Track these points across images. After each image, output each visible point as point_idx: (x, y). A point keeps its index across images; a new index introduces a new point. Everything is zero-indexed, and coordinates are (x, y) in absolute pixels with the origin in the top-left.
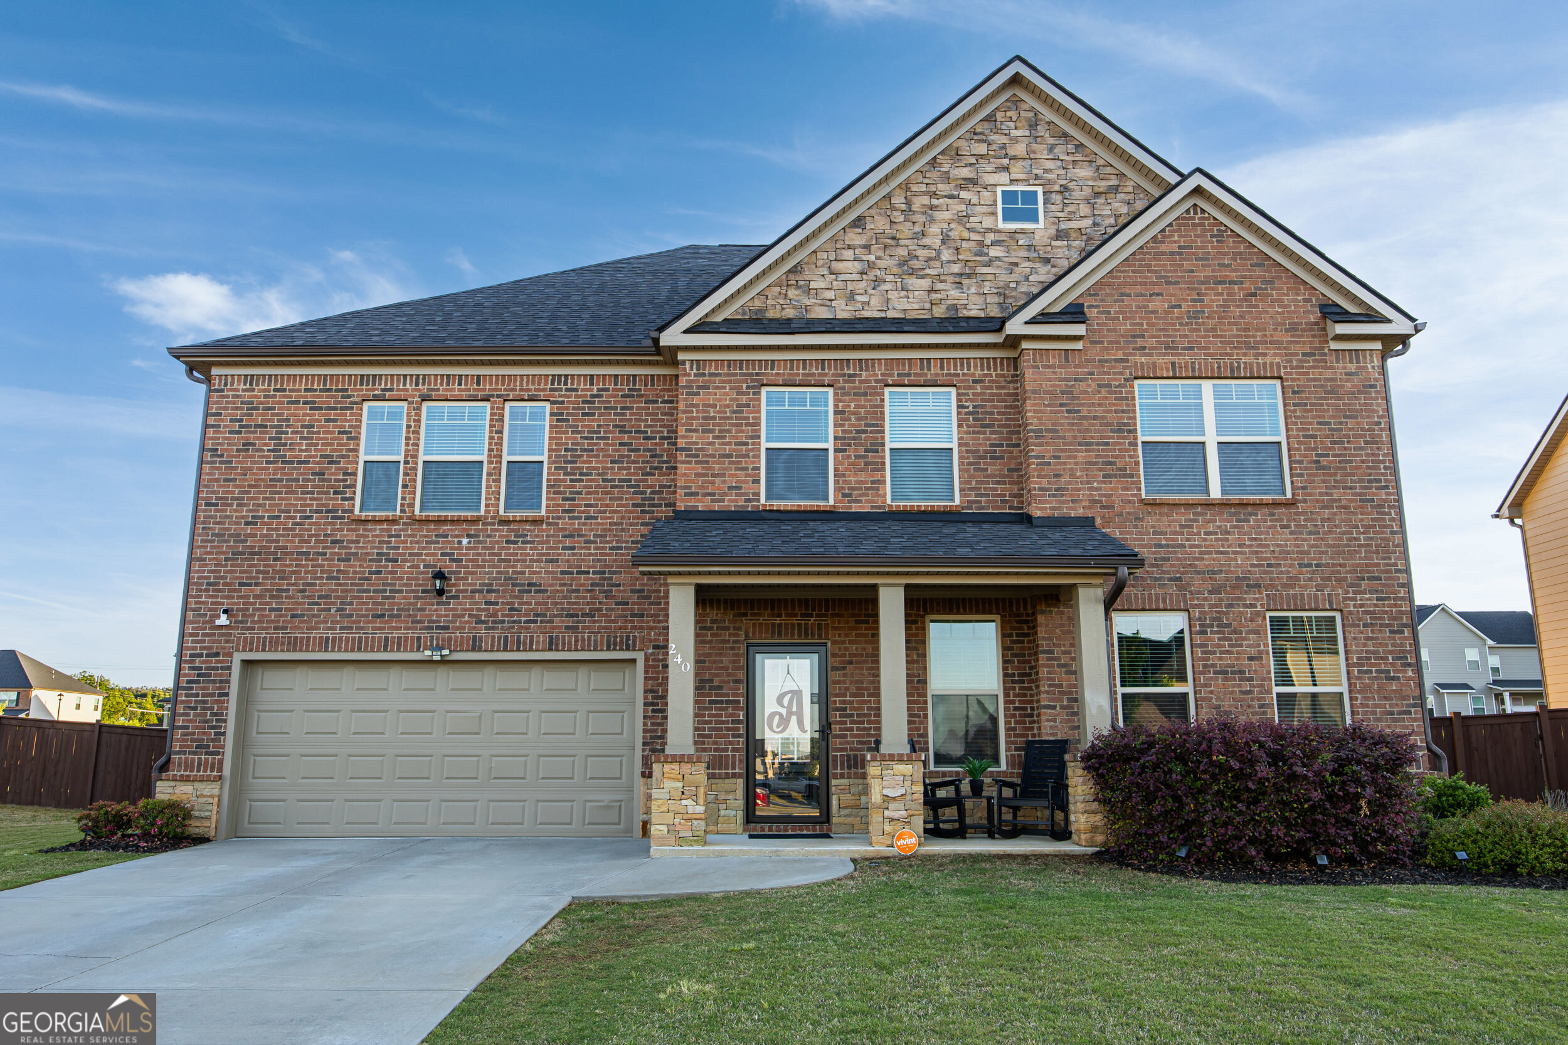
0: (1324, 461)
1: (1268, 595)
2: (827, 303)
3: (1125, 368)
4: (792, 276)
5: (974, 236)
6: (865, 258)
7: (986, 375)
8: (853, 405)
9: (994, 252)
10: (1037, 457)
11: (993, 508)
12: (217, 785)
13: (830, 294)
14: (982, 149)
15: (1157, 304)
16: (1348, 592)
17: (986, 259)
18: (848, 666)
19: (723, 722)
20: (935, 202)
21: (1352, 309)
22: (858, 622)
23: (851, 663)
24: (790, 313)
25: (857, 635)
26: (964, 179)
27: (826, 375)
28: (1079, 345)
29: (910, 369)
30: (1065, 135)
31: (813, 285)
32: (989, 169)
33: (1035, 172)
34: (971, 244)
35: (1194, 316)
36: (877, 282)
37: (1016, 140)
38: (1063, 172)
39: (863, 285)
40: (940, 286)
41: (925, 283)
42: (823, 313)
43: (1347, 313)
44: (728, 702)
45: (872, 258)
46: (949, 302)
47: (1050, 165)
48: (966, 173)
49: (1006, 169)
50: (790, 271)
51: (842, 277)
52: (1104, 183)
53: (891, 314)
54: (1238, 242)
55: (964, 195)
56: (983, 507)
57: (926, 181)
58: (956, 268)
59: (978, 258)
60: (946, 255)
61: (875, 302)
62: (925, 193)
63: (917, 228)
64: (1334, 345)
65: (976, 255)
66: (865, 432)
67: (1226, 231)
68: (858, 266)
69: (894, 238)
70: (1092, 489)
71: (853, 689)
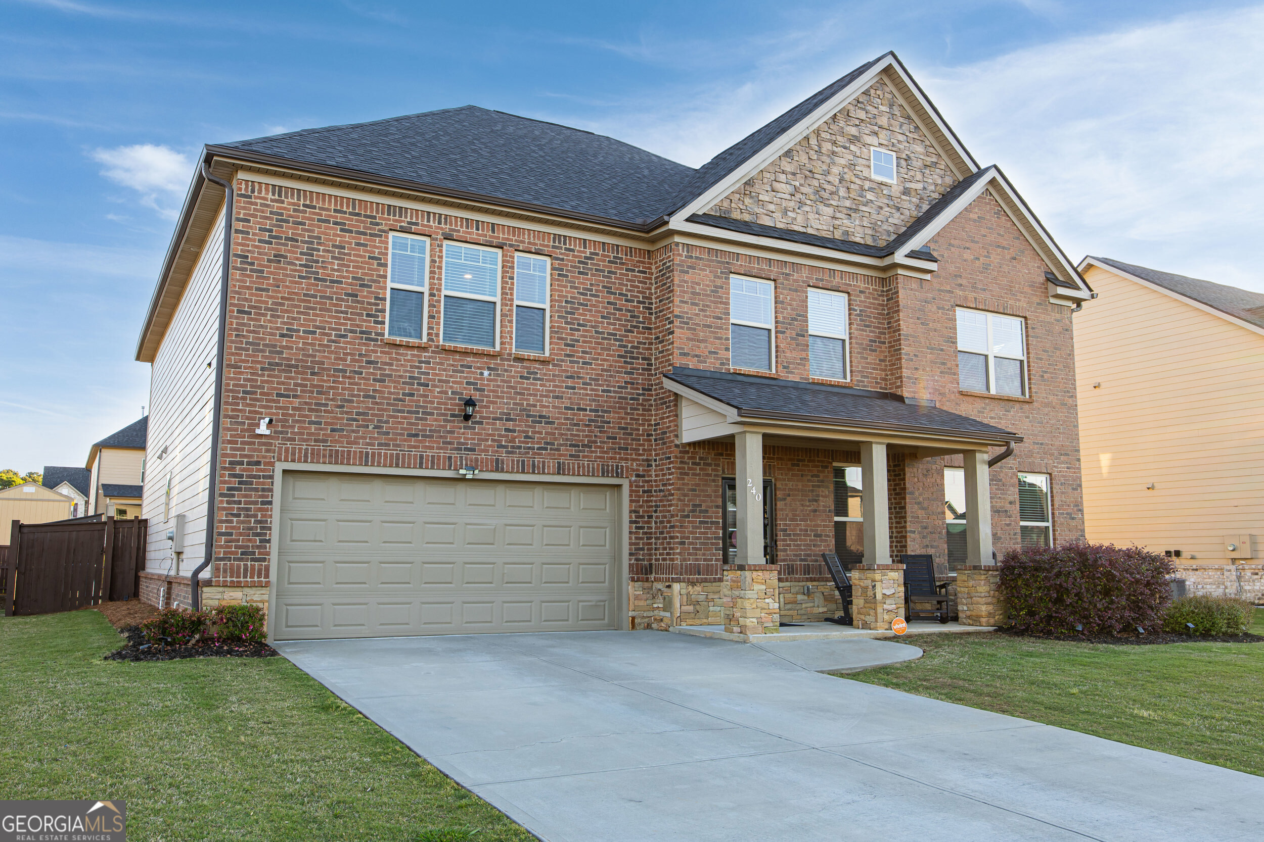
0: (1046, 376)
1: (1019, 462)
2: (770, 214)
3: (951, 297)
4: (747, 187)
5: (858, 181)
6: (794, 183)
7: (866, 288)
8: (789, 298)
9: (870, 196)
11: (871, 387)
12: (264, 591)
13: (772, 207)
14: (862, 115)
15: (968, 255)
16: (1054, 463)
17: (865, 200)
18: (788, 498)
19: (708, 538)
20: (835, 149)
21: (1061, 278)
22: (793, 465)
23: (789, 495)
24: (747, 217)
25: (793, 475)
26: (853, 136)
27: (771, 271)
28: (928, 277)
29: (823, 276)
30: (909, 118)
31: (761, 197)
32: (867, 132)
33: (893, 141)
34: (857, 187)
35: (986, 267)
36: (801, 203)
37: (881, 113)
38: (908, 145)
39: (792, 204)
40: (838, 215)
41: (829, 211)
42: (767, 221)
43: (1057, 279)
44: (712, 523)
45: (797, 184)
46: (844, 228)
47: (901, 138)
48: (853, 131)
49: (876, 134)
50: (746, 183)
51: (779, 195)
52: (928, 159)
53: (810, 231)
54: (1008, 221)
55: (852, 147)
56: (865, 386)
57: (830, 131)
58: (848, 203)
59: (860, 199)
60: (842, 192)
61: (800, 219)
62: (829, 141)
63: (825, 167)
64: (1052, 300)
65: (859, 196)
66: (796, 320)
67: (1001, 211)
68: (790, 189)
69: (810, 171)
70: (934, 380)
71: (790, 515)
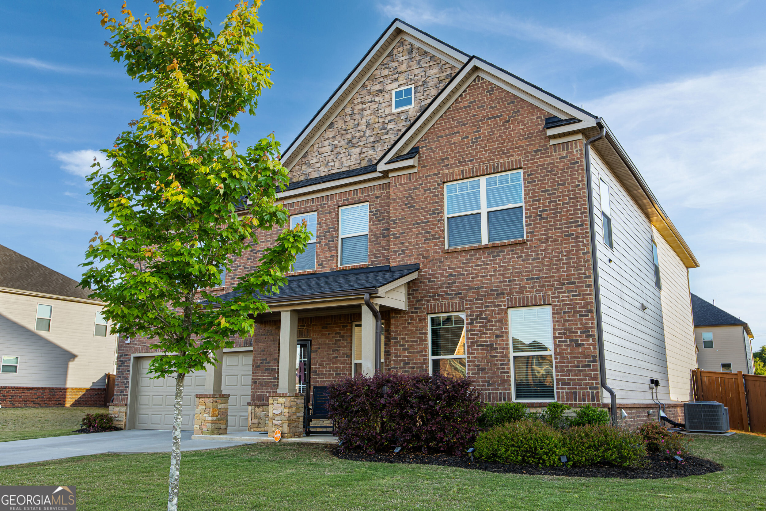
0: (544, 214)
1: (508, 299)
2: (317, 170)
3: (438, 178)
4: (303, 159)
5: (381, 120)
6: (333, 143)
7: (382, 193)
8: (324, 219)
9: (390, 126)
10: (393, 235)
11: (383, 263)
12: (125, 408)
13: (318, 165)
14: (386, 72)
15: (457, 138)
17: (386, 130)
18: (318, 350)
19: (270, 379)
20: (364, 106)
21: (563, 117)
22: (323, 328)
23: (319, 348)
24: (302, 178)
25: (323, 335)
26: (377, 91)
27: (313, 206)
28: (415, 170)
29: (349, 196)
30: (426, 53)
31: (312, 162)
32: (388, 82)
33: (410, 77)
34: (379, 124)
35: (475, 141)
36: (338, 153)
37: (402, 63)
38: (423, 73)
39: (332, 157)
40: (364, 150)
41: (358, 150)
42: (315, 175)
43: (562, 120)
44: (272, 369)
45: (336, 142)
46: (368, 158)
47: (417, 72)
48: (378, 87)
49: (397, 80)
50: (303, 157)
51: (324, 155)
52: (445, 74)
53: (343, 169)
54: (501, 92)
55: (377, 99)
56: (378, 264)
57: (361, 96)
58: (372, 139)
59: (382, 131)
60: (368, 133)
61: (337, 165)
62: (360, 103)
63: (356, 122)
64: (552, 142)
65: (381, 130)
66: (329, 232)
67: (495, 87)
68: (330, 148)
69: (346, 130)
70: (419, 248)
71: (319, 361)
